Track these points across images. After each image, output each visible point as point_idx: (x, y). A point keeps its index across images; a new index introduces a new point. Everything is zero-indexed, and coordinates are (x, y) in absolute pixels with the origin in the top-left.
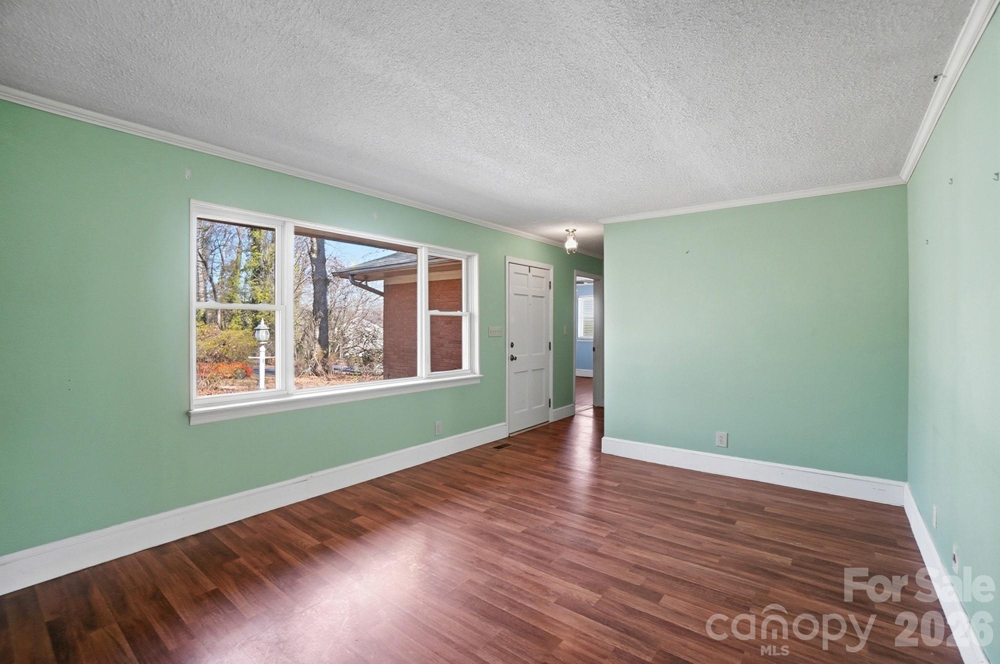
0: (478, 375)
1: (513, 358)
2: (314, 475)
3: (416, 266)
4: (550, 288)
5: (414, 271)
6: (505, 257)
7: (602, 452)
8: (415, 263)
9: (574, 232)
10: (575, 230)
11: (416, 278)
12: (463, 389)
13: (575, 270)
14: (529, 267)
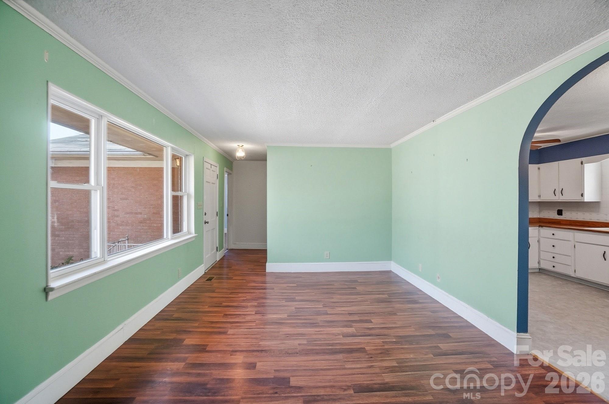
0: (194, 235)
1: (206, 223)
2: (126, 322)
3: (90, 154)
4: (217, 178)
5: (87, 158)
6: (203, 157)
7: (266, 271)
8: (88, 153)
9: (243, 147)
10: (243, 146)
11: (90, 163)
12: (188, 245)
13: (225, 168)
14: (211, 165)
